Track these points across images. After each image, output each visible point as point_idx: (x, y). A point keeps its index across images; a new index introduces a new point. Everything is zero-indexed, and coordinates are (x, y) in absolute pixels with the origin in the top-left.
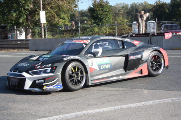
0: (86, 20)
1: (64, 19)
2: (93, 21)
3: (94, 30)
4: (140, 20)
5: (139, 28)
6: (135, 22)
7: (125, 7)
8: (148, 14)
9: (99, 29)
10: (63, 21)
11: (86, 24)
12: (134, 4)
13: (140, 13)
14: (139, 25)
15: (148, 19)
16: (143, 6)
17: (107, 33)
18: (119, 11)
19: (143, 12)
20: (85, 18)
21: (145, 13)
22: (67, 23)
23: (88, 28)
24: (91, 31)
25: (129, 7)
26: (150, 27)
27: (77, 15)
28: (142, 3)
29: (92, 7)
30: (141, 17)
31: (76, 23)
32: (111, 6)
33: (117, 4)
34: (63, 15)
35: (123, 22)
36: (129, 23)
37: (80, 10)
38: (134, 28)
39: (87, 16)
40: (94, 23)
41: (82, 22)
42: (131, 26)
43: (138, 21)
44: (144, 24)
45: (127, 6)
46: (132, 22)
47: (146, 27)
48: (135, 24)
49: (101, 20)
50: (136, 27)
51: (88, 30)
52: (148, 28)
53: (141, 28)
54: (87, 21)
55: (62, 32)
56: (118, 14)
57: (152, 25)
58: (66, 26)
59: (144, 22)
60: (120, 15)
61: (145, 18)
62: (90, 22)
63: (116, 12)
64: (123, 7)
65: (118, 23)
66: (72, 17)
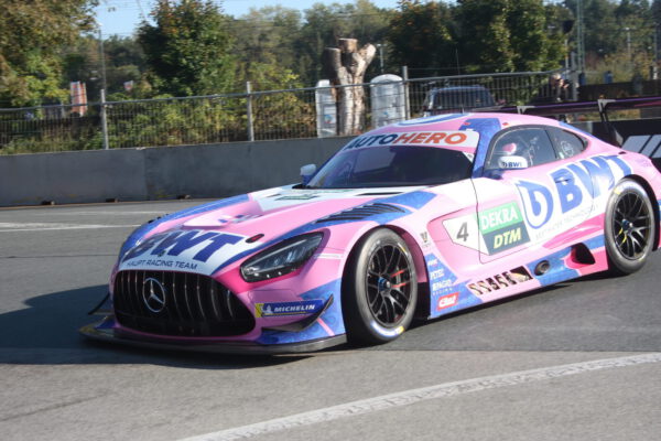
0: (130, 77)
1: (41, 76)
2: (159, 82)
3: (163, 117)
4: (342, 72)
5: (340, 104)
6: (324, 83)
7: (285, 23)
8: (371, 51)
9: (185, 112)
10: (38, 84)
11: (133, 94)
12: (321, 8)
13: (343, 44)
14: (340, 94)
15: (373, 69)
16: (355, 18)
17: (218, 127)
18: (263, 37)
19: (352, 44)
20: (131, 69)
21: (362, 44)
22: (56, 92)
23: (140, 110)
24: (153, 121)
25: (303, 21)
26: (382, 98)
27: (95, 56)
28: (349, 7)
29: (154, 24)
30: (348, 60)
31: (92, 93)
32: (230, 20)
33: (254, 13)
34: (35, 60)
35: (277, 81)
36: (301, 88)
37: (105, 38)
38: (324, 106)
39: (134, 60)
40: (163, 90)
41: (116, 85)
42: (309, 97)
43: (334, 80)
44: (360, 90)
45: (293, 16)
46: (314, 83)
47: (367, 101)
48: (323, 90)
49: (190, 77)
50: (331, 99)
51: (141, 116)
52: (376, 103)
53: (350, 104)
54: (138, 82)
55: (33, 130)
56: (259, 49)
57: (390, 91)
58: (50, 102)
59: (359, 80)
60: (266, 54)
61: (362, 66)
62: (147, 86)
63: (249, 41)
64: (278, 23)
65: (257, 87)
66: (75, 68)
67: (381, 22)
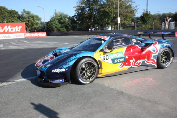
0: (139, 22)
1: (129, 21)
2: (142, 22)
3: (142, 26)
4: (166, 22)
5: (165, 26)
6: (163, 23)
7: (159, 15)
8: (170, 19)
9: (145, 26)
10: (128, 22)
11: (139, 23)
12: (164, 13)
13: (166, 18)
14: (165, 24)
15: (170, 21)
16: (168, 15)
17: (149, 28)
18: (156, 17)
19: (168, 18)
20: (139, 21)
21: (169, 18)
22: (130, 23)
23: (140, 25)
24: (141, 27)
25: (161, 15)
26: (171, 25)
27: (135, 19)
28: (168, 13)
29: (142, 15)
30: (167, 20)
31: (134, 23)
32: (152, 15)
33: (155, 14)
34: (128, 19)
35: (157, 22)
36: (160, 23)
37: (136, 17)
38: (163, 26)
39: (140, 20)
40: (143, 23)
41: (137, 22)
42: (161, 25)
43: (165, 22)
44: (168, 24)
45: (160, 14)
46: (162, 23)
47: (169, 25)
48: (163, 24)
49: (146, 22)
50: (164, 25)
51: (140, 26)
52: (170, 26)
53: (166, 25)
54: (140, 22)
55: (127, 27)
56: (155, 19)
57: (172, 24)
58: (130, 24)
59: (168, 23)
60: (156, 19)
61: (169, 21)
62: (141, 23)
63: (154, 17)
64: (158, 15)
65: (154, 23)
66: (133, 20)
67: (172, 15)
